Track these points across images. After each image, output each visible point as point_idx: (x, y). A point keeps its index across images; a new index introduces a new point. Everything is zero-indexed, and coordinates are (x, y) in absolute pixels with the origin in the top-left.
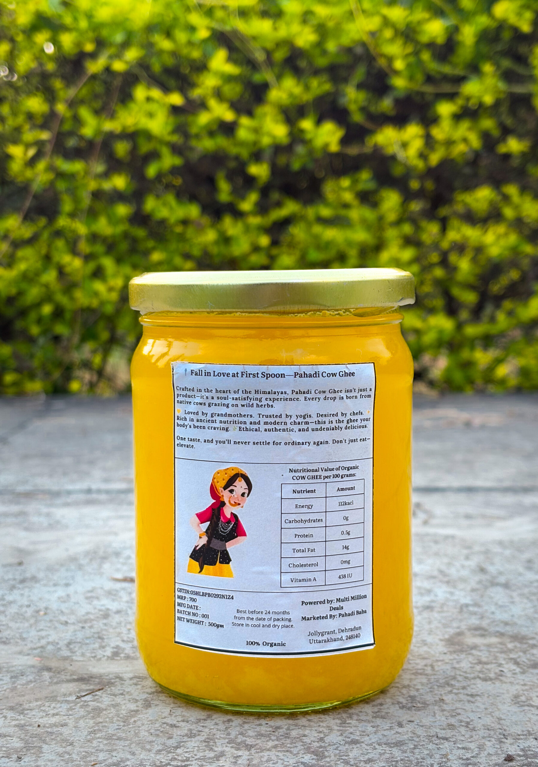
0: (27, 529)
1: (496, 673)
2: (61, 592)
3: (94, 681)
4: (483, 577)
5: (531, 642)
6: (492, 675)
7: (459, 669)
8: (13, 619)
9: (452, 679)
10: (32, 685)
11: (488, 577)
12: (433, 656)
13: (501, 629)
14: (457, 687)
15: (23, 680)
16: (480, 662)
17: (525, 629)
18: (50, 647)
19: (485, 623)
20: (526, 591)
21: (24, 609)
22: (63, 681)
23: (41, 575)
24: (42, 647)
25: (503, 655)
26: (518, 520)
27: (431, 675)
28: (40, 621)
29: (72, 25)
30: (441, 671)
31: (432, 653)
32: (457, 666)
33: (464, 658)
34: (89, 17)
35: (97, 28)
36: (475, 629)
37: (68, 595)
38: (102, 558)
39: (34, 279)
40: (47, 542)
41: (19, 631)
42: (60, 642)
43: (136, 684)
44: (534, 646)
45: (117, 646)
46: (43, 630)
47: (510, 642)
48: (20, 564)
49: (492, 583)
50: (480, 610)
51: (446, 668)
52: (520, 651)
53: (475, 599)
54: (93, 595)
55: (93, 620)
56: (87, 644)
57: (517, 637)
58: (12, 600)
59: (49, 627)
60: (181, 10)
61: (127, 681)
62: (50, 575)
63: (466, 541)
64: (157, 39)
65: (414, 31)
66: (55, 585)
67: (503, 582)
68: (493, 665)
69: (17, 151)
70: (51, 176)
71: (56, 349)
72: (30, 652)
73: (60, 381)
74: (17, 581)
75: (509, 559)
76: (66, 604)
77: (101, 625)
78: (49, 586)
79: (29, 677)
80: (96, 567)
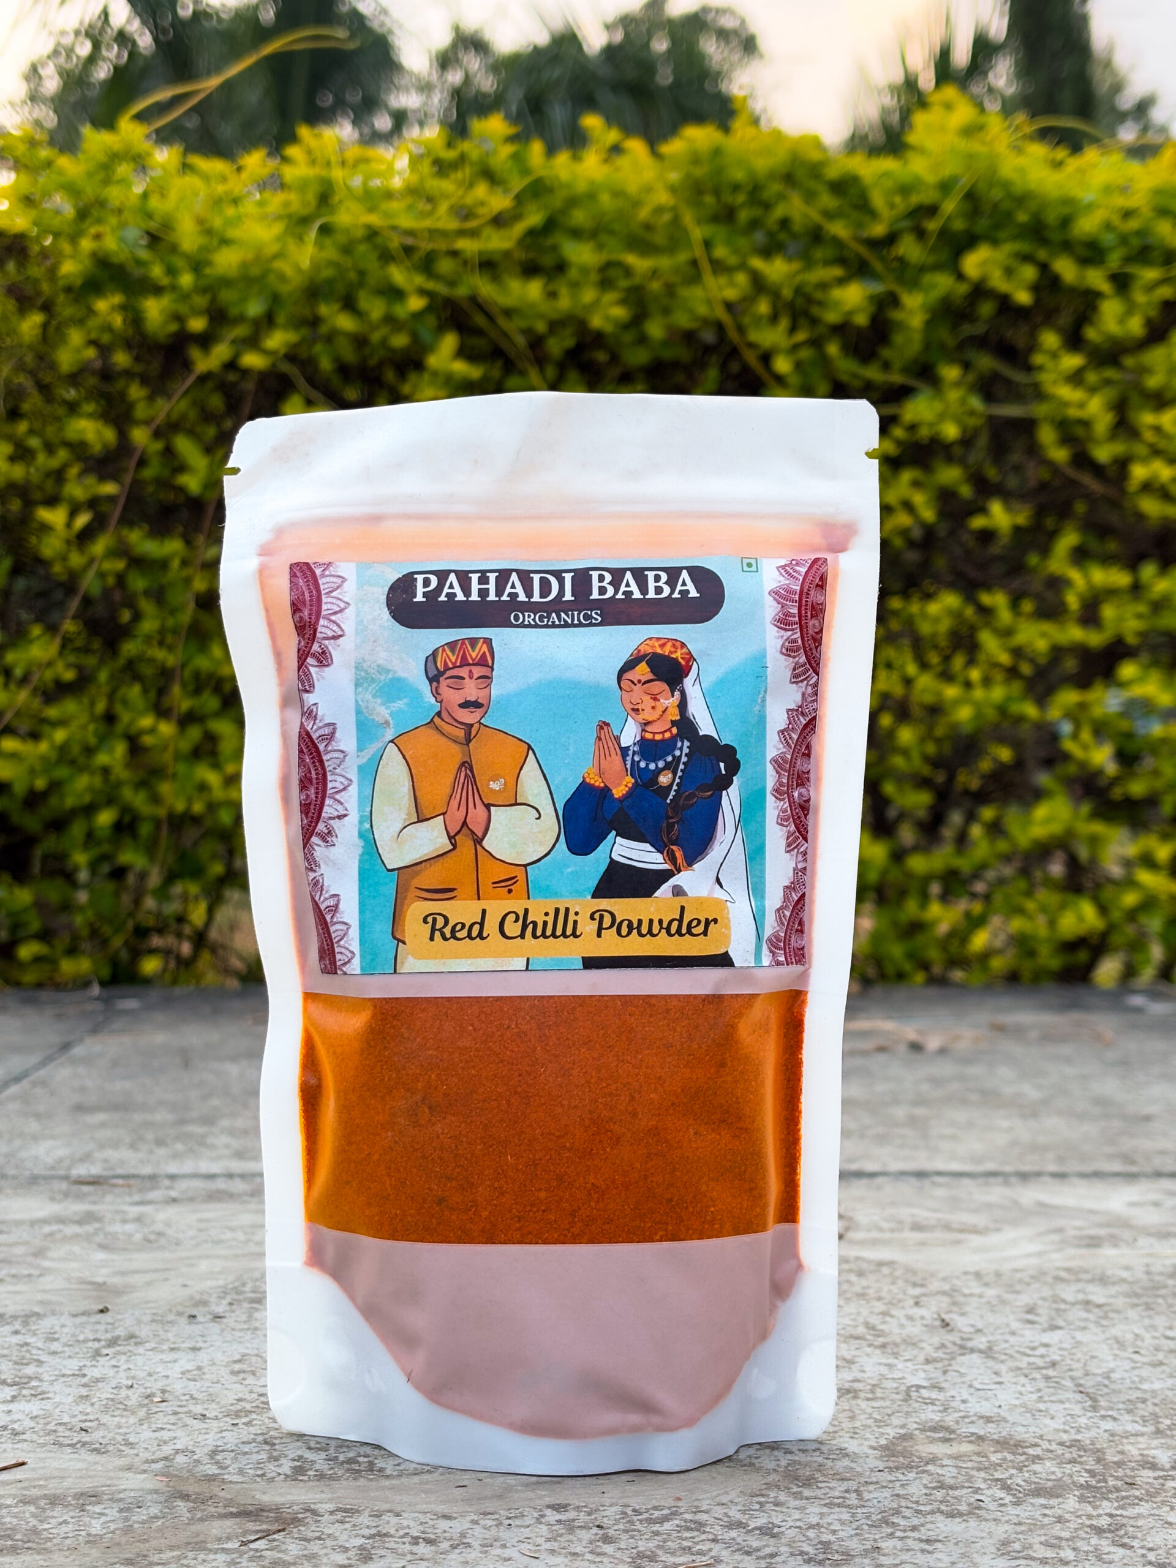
0: (103, 1247)
1: (970, 1504)
2: (185, 1362)
3: (267, 1517)
4: (949, 1338)
5: (1031, 1451)
6: (963, 1508)
7: (904, 1497)
8: (106, 1409)
9: (893, 1515)
10: (159, 1523)
11: (954, 1337)
12: (860, 1475)
13: (979, 1429)
14: (901, 1528)
15: (141, 1515)
16: (942, 1486)
17: (1022, 1429)
18: (180, 1459)
19: (950, 1420)
20: (1024, 1362)
21: (124, 1392)
22: (213, 1516)
23: (144, 1332)
24: (166, 1458)
25: (982, 1474)
26: (1010, 1234)
27: (857, 1507)
28: (156, 1413)
29: (165, 281)
30: (875, 1501)
31: (859, 1469)
32: (901, 1492)
33: (915, 1479)
34: (198, 265)
35: (211, 288)
36: (934, 1429)
37: (199, 1368)
38: (253, 1301)
39: (82, 760)
40: (145, 1272)
41: (120, 1431)
42: (198, 1450)
43: (342, 1522)
44: (1037, 1458)
45: (300, 1457)
46: (162, 1429)
47: (995, 1452)
48: (102, 1311)
49: (964, 1349)
50: (941, 1396)
51: (884, 1495)
52: (1013, 1467)
53: (932, 1375)
54: (244, 1367)
55: (251, 1412)
56: (246, 1453)
57: (1008, 1443)
58: (99, 1376)
59: (173, 1424)
60: (373, 257)
61: (326, 1516)
62: (161, 1332)
63: (915, 1273)
64: (324, 310)
65: (810, 300)
66: (172, 1349)
67: (982, 1347)
68: (965, 1491)
69: (55, 517)
70: (120, 565)
71: (117, 894)
72: (146, 1466)
73: (124, 955)
74: (103, 1343)
75: (994, 1306)
76: (198, 1384)
77: (267, 1421)
78: (163, 1351)
79: (151, 1509)
80: (244, 1317)
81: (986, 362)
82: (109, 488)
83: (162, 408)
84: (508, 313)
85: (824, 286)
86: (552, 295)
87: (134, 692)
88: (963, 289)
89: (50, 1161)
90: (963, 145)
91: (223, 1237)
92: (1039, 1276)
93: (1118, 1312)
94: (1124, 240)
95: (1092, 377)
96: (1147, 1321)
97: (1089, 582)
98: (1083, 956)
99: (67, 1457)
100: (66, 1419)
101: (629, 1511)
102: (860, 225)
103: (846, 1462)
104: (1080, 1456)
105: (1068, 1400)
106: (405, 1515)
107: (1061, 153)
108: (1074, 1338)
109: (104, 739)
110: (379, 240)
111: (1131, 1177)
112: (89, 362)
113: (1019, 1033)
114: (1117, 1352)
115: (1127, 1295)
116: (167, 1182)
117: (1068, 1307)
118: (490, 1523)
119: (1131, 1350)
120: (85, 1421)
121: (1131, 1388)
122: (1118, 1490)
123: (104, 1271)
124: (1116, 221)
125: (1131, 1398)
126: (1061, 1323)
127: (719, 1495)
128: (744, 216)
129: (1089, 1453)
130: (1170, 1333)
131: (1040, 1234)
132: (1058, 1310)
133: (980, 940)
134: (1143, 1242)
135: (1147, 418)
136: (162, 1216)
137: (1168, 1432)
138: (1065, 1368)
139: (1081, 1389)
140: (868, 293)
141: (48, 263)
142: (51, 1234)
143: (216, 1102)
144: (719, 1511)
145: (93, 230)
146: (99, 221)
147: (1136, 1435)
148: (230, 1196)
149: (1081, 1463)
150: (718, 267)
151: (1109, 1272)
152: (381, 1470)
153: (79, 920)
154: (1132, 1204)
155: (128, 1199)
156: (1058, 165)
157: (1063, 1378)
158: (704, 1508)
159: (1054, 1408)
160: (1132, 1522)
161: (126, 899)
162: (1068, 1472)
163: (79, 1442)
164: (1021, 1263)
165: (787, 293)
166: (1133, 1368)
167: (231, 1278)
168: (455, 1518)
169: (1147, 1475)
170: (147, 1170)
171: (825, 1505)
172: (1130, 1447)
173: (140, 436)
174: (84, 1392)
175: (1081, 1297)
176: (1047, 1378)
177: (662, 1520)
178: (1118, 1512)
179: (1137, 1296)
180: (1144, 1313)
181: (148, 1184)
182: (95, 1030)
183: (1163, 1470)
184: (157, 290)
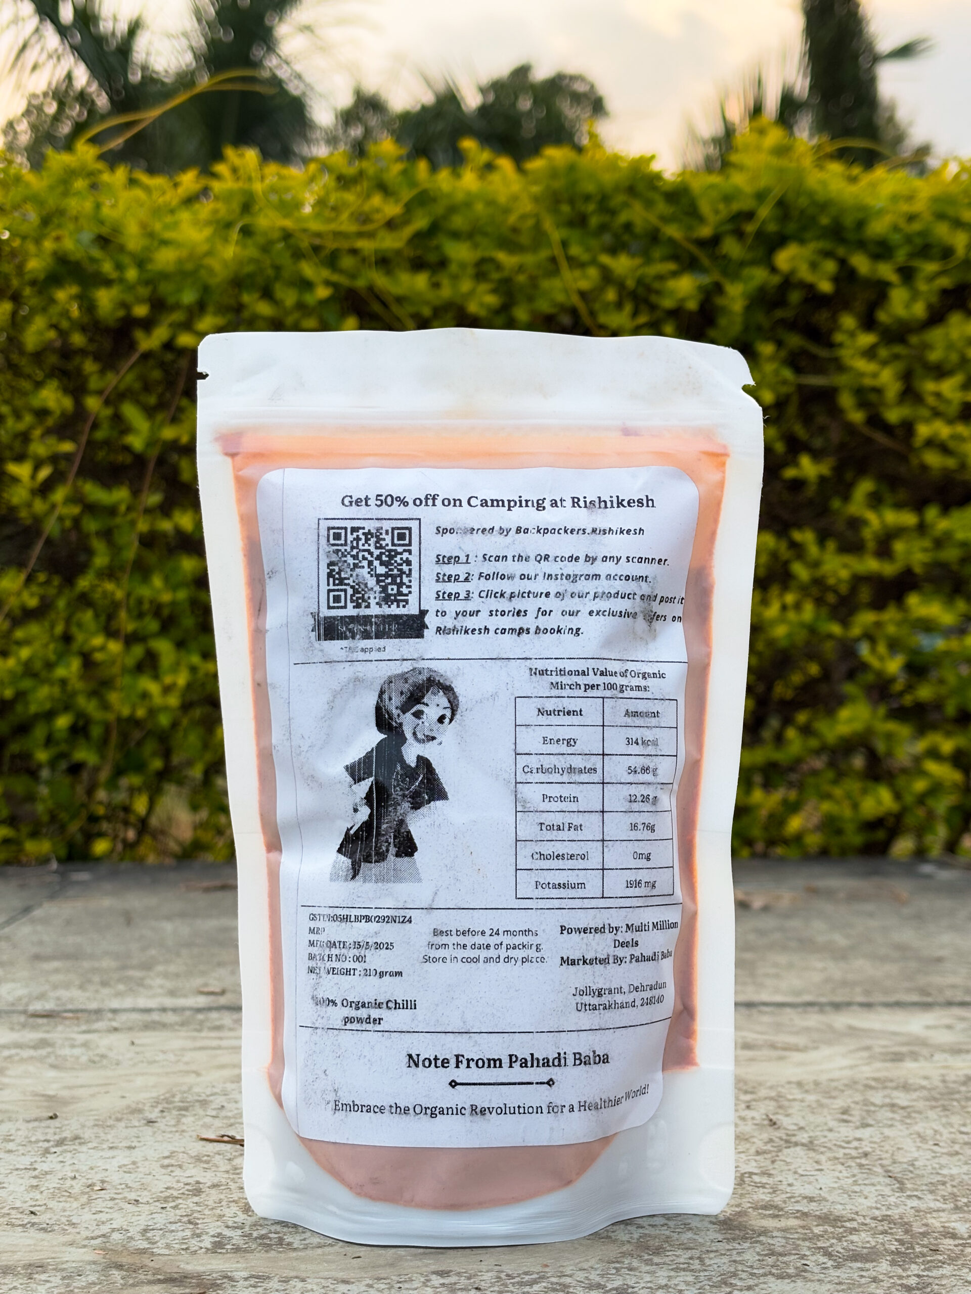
0: (54, 1067)
1: (796, 1268)
2: (123, 1158)
3: (190, 1283)
4: (775, 1134)
5: (848, 1224)
6: (791, 1271)
7: (740, 1263)
8: (53, 1196)
9: (731, 1277)
10: (96, 1289)
11: (781, 1133)
12: (702, 1245)
13: (804, 1207)
14: (738, 1288)
15: (81, 1282)
16: (772, 1253)
17: (840, 1207)
18: (116, 1236)
19: (778, 1200)
20: (840, 1153)
21: (69, 1182)
22: (143, 1282)
23: (87, 1134)
24: (104, 1236)
25: (807, 1244)
26: (826, 1051)
27: (700, 1271)
28: (96, 1199)
29: (114, 275)
30: (715, 1266)
31: (701, 1240)
32: (738, 1259)
33: (749, 1248)
34: (141, 263)
35: (152, 281)
36: (765, 1207)
37: (134, 1163)
38: (181, 1109)
39: (44, 674)
40: (90, 1086)
41: (65, 1214)
42: (131, 1230)
43: (255, 1287)
44: (853, 1231)
45: (219, 1234)
46: (101, 1212)
47: (817, 1226)
48: (51, 1118)
49: (789, 1143)
50: (771, 1181)
51: (723, 1261)
52: (833, 1238)
53: (762, 1165)
54: (173, 1162)
55: (177, 1198)
56: (173, 1231)
57: (828, 1218)
58: (47, 1169)
59: (110, 1208)
60: (287, 254)
61: (241, 1282)
62: (102, 1135)
63: (746, 1083)
64: (246, 298)
65: (649, 289)
66: (111, 1148)
67: (804, 1141)
68: (793, 1257)
69: (22, 471)
70: (76, 510)
71: (72, 787)
72: (86, 1242)
73: (79, 838)
74: (52, 1143)
75: (813, 1108)
76: (133, 1176)
77: (191, 1205)
78: (103, 1150)
79: (90, 1277)
80: (173, 1122)
81: (795, 341)
82: (67, 447)
83: (111, 379)
84: (400, 300)
85: (661, 278)
86: (436, 285)
87: (87, 616)
88: (776, 280)
89: (10, 999)
90: (775, 161)
91: (157, 1058)
92: (852, 1084)
93: (920, 1112)
94: (909, 239)
95: (883, 353)
96: (944, 1120)
97: (883, 522)
98: (881, 835)
99: (18, 1235)
100: (18, 1204)
101: (503, 1276)
102: (690, 228)
103: (689, 1235)
104: (891, 1228)
105: (879, 1183)
106: (309, 1280)
107: (856, 170)
108: (882, 1134)
109: (61, 656)
110: (292, 241)
111: (926, 1006)
112: (51, 342)
113: (829, 894)
114: (920, 1144)
115: (927, 1099)
116: (110, 1015)
117: (877, 1109)
118: (383, 1286)
119: (931, 1143)
120: (35, 1206)
121: (932, 1173)
122: (924, 1255)
123: (55, 1086)
124: (902, 224)
125: (932, 1181)
126: (871, 1122)
127: (580, 1262)
128: (594, 221)
129: (898, 1226)
130: (963, 1129)
131: (851, 1052)
132: (868, 1111)
133: (795, 824)
134: (938, 1057)
135: (929, 386)
136: (104, 1042)
137: (966, 1208)
138: (876, 1157)
139: (890, 1174)
140: (698, 283)
141: (17, 261)
142: (10, 1057)
143: (153, 952)
144: (581, 1276)
145: (54, 234)
146: (59, 226)
147: (938, 1211)
148: (164, 1026)
149: (891, 1234)
150: (574, 263)
151: (911, 1081)
152: (289, 1244)
153: (40, 808)
154: (928, 1027)
155: (76, 1029)
156: (853, 180)
157: (874, 1166)
158: (569, 1273)
159: (867, 1190)
160: (937, 1282)
161: (80, 790)
162: (881, 1241)
163: (29, 1223)
164: (836, 1075)
165: (630, 283)
166: (934, 1157)
167: (162, 1091)
168: (353, 1283)
169: (948, 1243)
170: (93, 1006)
171: (672, 1270)
172: (933, 1221)
173: (93, 403)
174: (34, 1182)
175: (888, 1101)
176: (861, 1166)
177: (532, 1283)
178: (924, 1274)
179: (935, 1099)
180: (942, 1114)
181: (94, 1017)
182: (52, 897)
183: (962, 1239)
184: (107, 283)
